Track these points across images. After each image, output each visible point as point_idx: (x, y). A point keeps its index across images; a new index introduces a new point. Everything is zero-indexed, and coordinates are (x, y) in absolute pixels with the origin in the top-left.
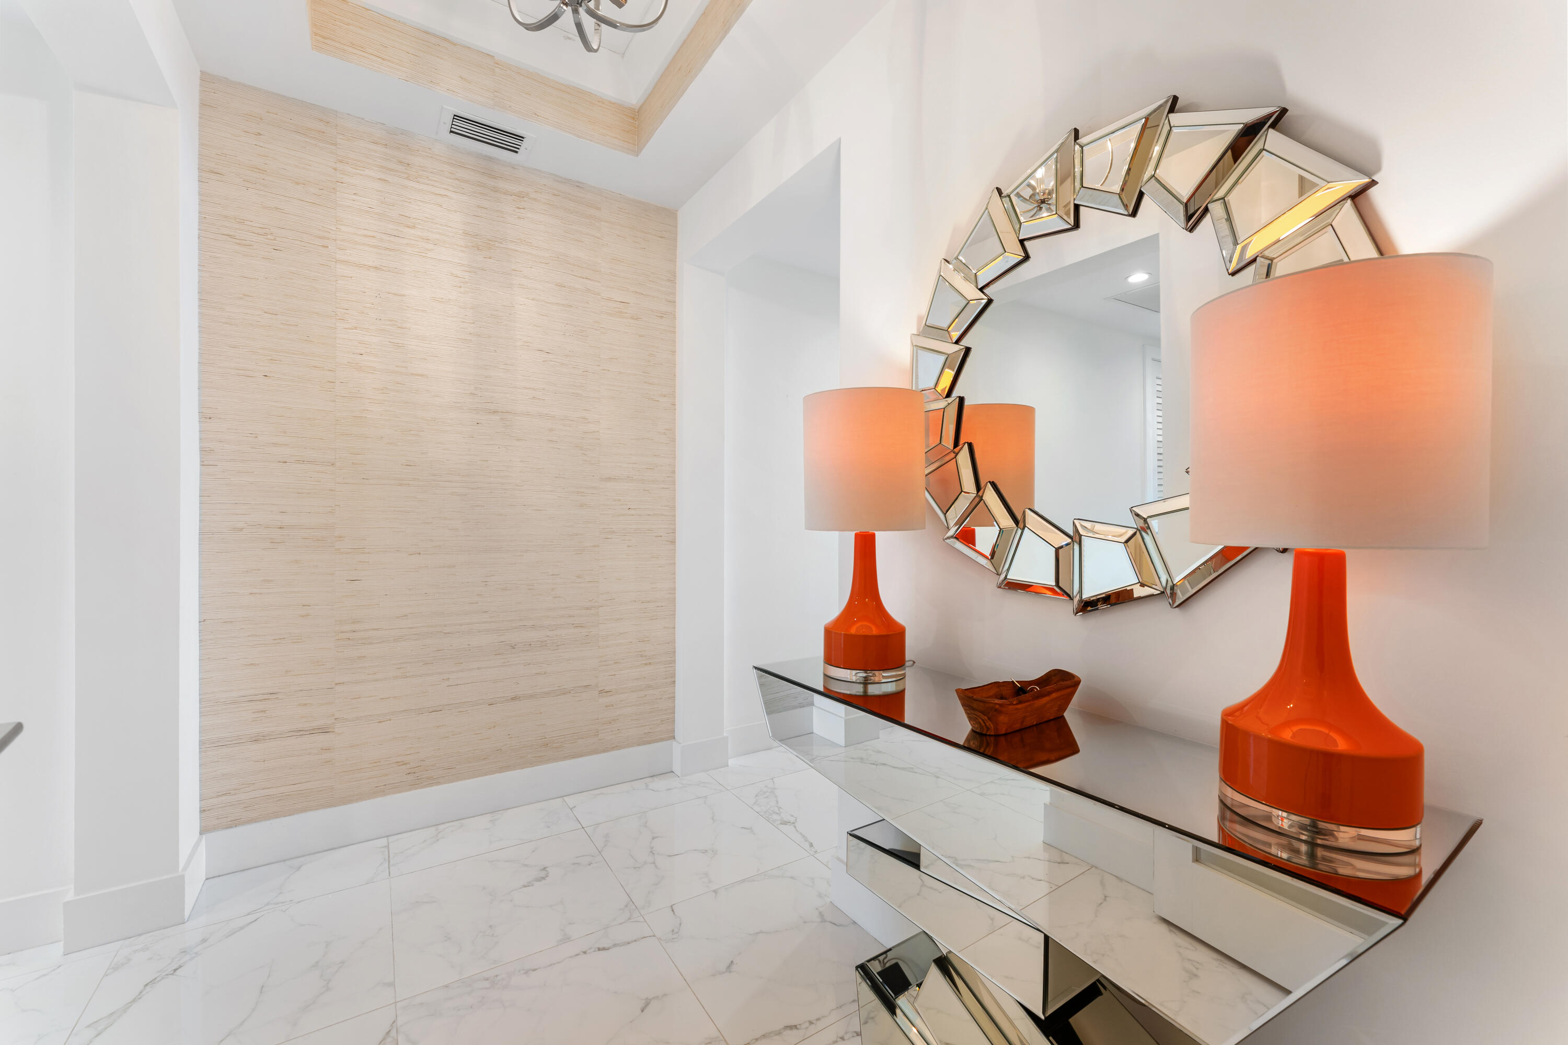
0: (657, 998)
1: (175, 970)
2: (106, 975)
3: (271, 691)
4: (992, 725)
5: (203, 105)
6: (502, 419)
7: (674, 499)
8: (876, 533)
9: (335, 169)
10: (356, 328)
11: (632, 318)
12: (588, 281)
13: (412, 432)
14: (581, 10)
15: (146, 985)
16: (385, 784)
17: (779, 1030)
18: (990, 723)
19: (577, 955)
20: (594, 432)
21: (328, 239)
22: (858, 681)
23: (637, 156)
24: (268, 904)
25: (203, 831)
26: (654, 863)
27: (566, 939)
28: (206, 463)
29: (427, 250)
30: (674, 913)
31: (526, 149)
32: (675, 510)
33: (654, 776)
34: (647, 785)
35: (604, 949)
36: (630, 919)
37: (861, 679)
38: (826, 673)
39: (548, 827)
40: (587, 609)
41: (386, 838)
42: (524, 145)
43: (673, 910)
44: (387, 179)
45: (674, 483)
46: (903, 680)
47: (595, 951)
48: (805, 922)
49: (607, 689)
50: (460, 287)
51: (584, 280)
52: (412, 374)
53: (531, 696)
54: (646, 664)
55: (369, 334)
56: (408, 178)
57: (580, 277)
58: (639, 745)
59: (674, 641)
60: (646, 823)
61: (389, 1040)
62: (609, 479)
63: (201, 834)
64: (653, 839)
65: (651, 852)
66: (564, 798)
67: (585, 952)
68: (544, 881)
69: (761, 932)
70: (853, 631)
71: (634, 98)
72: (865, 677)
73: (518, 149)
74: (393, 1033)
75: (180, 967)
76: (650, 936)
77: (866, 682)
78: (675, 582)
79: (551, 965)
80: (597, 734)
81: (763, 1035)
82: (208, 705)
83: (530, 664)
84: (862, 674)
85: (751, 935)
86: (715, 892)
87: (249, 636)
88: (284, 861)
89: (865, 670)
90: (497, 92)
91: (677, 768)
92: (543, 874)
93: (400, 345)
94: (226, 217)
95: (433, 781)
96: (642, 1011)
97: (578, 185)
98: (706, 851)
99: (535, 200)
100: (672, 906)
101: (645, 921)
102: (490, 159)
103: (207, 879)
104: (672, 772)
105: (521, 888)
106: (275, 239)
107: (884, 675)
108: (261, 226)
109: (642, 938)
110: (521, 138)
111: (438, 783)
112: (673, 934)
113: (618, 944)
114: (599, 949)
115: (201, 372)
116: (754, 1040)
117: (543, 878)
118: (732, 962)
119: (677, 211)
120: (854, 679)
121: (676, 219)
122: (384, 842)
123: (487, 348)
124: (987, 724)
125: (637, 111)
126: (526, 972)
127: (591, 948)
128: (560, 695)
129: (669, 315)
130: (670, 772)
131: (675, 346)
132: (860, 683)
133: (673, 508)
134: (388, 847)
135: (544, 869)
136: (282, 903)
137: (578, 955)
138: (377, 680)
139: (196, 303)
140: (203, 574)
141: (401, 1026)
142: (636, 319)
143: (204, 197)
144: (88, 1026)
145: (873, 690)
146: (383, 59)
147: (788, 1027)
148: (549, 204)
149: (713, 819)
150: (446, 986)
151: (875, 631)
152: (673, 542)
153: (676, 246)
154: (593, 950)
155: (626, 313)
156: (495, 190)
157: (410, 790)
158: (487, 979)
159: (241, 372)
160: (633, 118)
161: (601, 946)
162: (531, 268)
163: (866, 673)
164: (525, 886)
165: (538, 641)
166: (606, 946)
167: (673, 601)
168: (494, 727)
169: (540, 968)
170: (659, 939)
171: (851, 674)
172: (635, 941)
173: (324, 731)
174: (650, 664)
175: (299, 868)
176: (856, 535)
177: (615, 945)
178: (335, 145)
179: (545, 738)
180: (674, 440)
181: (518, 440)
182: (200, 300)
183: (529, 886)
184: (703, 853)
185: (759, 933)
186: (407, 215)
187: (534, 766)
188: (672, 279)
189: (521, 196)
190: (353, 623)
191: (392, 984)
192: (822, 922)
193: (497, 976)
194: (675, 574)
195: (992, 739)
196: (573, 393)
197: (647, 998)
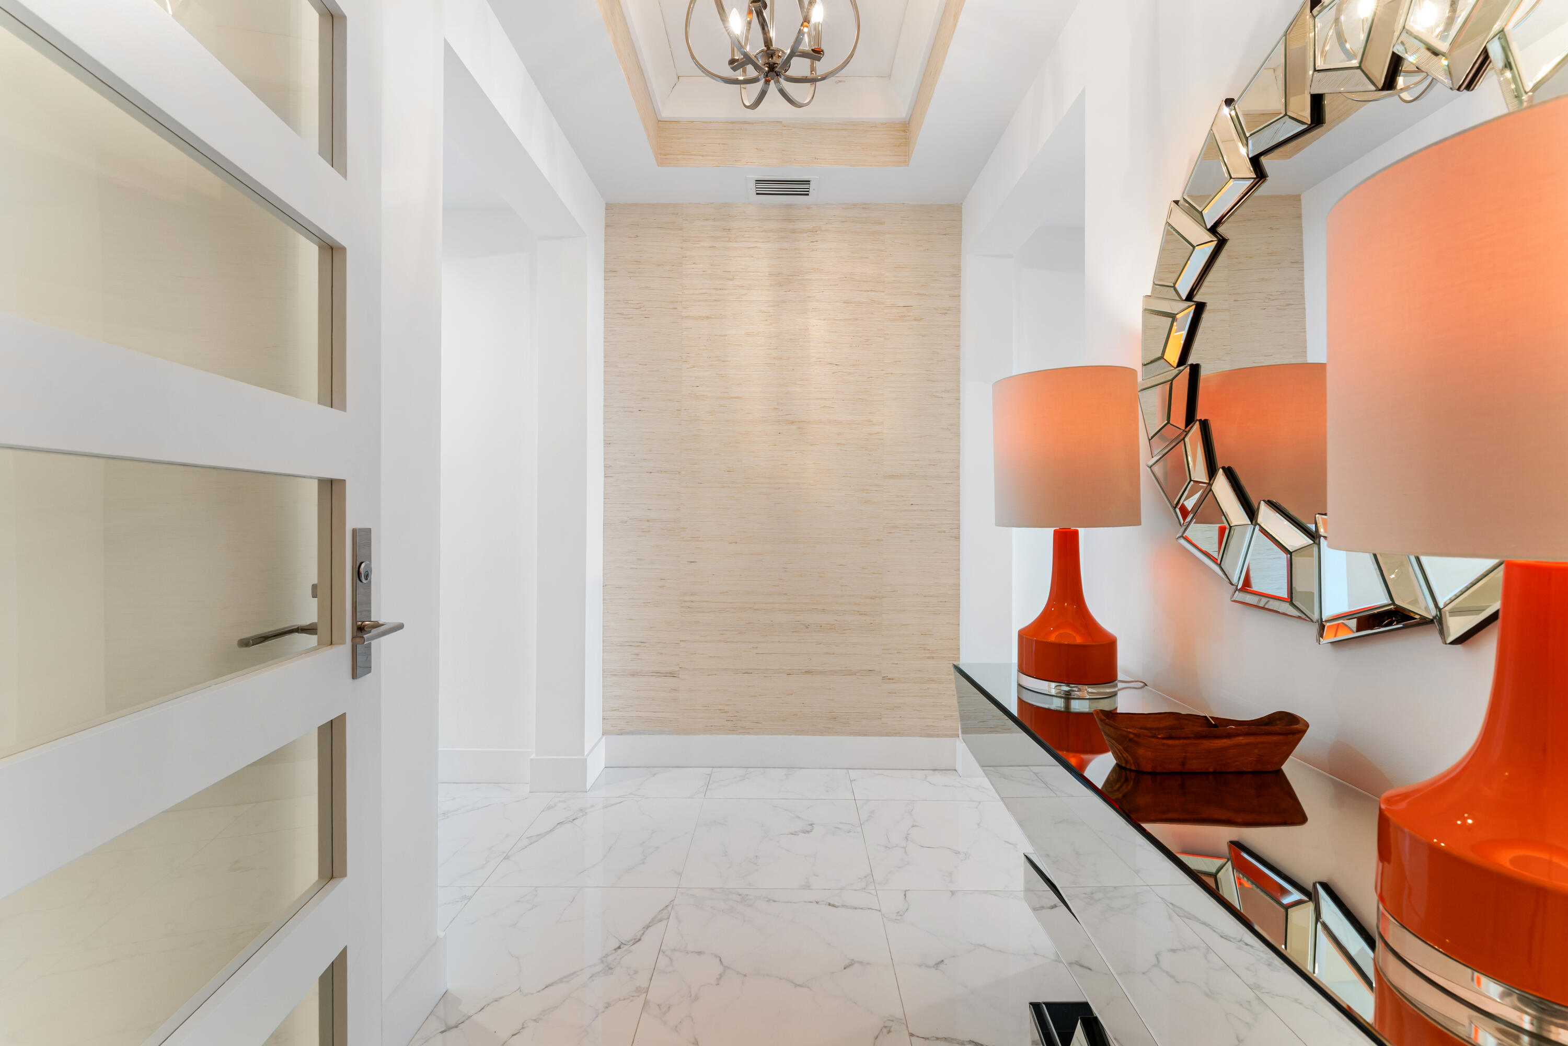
0: (861, 963)
1: (574, 820)
2: (543, 811)
3: (643, 641)
4: (1130, 758)
5: (607, 226)
6: (799, 428)
7: (957, 495)
8: (1079, 529)
9: (682, 248)
10: (694, 367)
11: (915, 320)
12: (873, 293)
13: (731, 444)
14: (781, 80)
15: (558, 824)
16: (711, 725)
17: (963, 1041)
18: (1127, 755)
19: (810, 902)
20: (878, 433)
21: (677, 302)
22: (1059, 695)
23: (908, 166)
24: (630, 794)
25: (604, 733)
26: (905, 848)
27: (807, 887)
28: (606, 476)
29: (743, 295)
30: (905, 898)
31: (814, 189)
32: (959, 506)
33: (936, 770)
34: (926, 777)
35: (833, 906)
36: (864, 889)
37: (1062, 692)
38: (1021, 683)
39: (827, 791)
40: (871, 598)
41: (711, 769)
42: (812, 186)
43: (905, 895)
44: (714, 245)
45: (958, 478)
46: (1113, 698)
47: (826, 904)
48: (1036, 954)
49: (890, 676)
50: (766, 320)
51: (869, 293)
52: (731, 398)
53: (821, 673)
54: (928, 658)
55: (703, 370)
56: (729, 241)
57: (866, 291)
58: (921, 736)
59: (958, 638)
60: (912, 810)
61: (666, 911)
62: (892, 477)
63: (603, 735)
64: (913, 826)
65: (906, 838)
66: (849, 770)
67: (817, 903)
68: (807, 834)
69: (984, 946)
70: (1053, 638)
71: (902, 112)
72: (1068, 692)
73: (808, 191)
74: (670, 908)
75: (577, 818)
76: (876, 910)
77: (1068, 697)
78: (959, 579)
79: (788, 902)
80: (880, 717)
81: (945, 1038)
82: (608, 645)
83: (820, 644)
84: (1066, 688)
85: (972, 944)
86: (953, 893)
87: (630, 599)
88: (648, 767)
89: (1068, 684)
90: (784, 151)
91: (959, 767)
92: (809, 828)
93: (723, 375)
94: (619, 301)
95: (745, 731)
96: (845, 968)
97: (864, 206)
98: (959, 852)
99: (825, 231)
100: (905, 891)
101: (877, 895)
102: (789, 206)
103: (606, 767)
104: (955, 770)
105: (788, 834)
106: (645, 311)
107: (1090, 690)
108: (638, 302)
109: (869, 909)
110: (807, 182)
111: (749, 733)
112: (896, 916)
113: (847, 906)
114: (829, 904)
115: (605, 412)
116: (935, 1039)
117: (808, 832)
118: (942, 961)
119: (962, 204)
120: (1053, 692)
121: (961, 212)
122: (709, 770)
123: (787, 368)
124: (1125, 756)
125: (907, 122)
126: (769, 900)
127: (823, 901)
128: (846, 675)
129: (953, 311)
130: (953, 770)
131: (959, 340)
132: (1061, 697)
133: (958, 503)
134: (710, 775)
135: (811, 825)
136: (638, 795)
137: (812, 902)
138: (706, 642)
139: (602, 364)
140: (606, 553)
141: (676, 905)
142: (919, 320)
143: (607, 290)
144: (527, 838)
145: (1078, 706)
146: (702, 156)
147: (973, 1042)
148: (837, 231)
149: (979, 825)
150: (712, 889)
151: (1079, 640)
152: (957, 538)
153: (960, 240)
154: (825, 903)
155: (909, 316)
156: (794, 231)
157: (728, 734)
158: (740, 895)
159: (626, 409)
160: (904, 131)
161: (832, 902)
162: (823, 292)
163: (1069, 686)
164: (792, 834)
165: (828, 624)
166: (836, 904)
167: (957, 597)
168: (792, 694)
169: (779, 901)
170: (883, 915)
171: (1049, 687)
172: (862, 909)
173: (673, 675)
174: (933, 658)
175: (654, 775)
176: (1055, 531)
177: (843, 906)
178: (681, 229)
179: (834, 712)
180: (958, 435)
181: (812, 445)
182: (605, 362)
183: (795, 835)
184: (955, 853)
185: (981, 946)
186: (728, 270)
187: (823, 736)
188: (956, 273)
189: (814, 231)
190: (692, 595)
191: (680, 874)
192: (1056, 961)
193: (747, 895)
194: (959, 570)
195: (1133, 775)
196: (859, 399)
197: (853, 960)
